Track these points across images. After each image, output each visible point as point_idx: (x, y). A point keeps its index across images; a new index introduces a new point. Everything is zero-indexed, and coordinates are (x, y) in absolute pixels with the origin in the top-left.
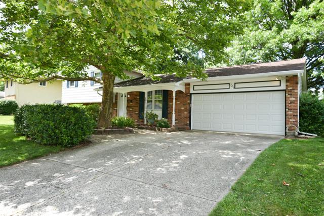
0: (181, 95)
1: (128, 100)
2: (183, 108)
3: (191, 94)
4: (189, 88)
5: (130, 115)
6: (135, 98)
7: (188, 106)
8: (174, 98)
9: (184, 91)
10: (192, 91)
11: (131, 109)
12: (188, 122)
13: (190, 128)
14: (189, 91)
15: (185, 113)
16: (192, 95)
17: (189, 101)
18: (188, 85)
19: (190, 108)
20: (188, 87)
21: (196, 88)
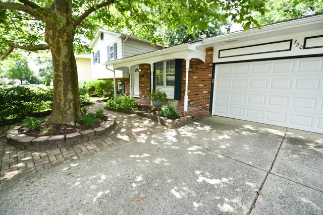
0: (199, 66)
1: (140, 75)
2: (201, 85)
3: (214, 64)
4: (212, 54)
5: (142, 91)
6: (146, 73)
7: (209, 82)
8: (187, 70)
9: (204, 60)
10: (216, 60)
11: (143, 85)
12: (208, 105)
13: (211, 114)
14: (212, 60)
15: (204, 92)
16: (216, 66)
17: (210, 75)
18: (210, 50)
19: (212, 85)
20: (210, 53)
21: (223, 54)
